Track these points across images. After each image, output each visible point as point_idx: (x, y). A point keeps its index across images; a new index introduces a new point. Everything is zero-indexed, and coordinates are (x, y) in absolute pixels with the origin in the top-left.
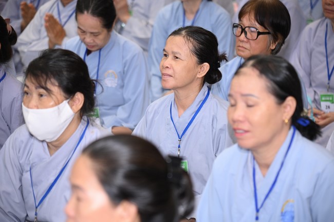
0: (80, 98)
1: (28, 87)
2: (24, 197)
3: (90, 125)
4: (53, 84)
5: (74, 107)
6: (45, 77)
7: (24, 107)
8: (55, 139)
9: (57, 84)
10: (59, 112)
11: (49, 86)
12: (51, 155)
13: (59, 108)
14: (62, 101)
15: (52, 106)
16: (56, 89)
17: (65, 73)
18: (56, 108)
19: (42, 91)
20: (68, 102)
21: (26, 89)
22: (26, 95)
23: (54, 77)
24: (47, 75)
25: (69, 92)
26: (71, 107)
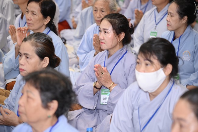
0: (170, 67)
1: (139, 59)
2: (134, 124)
3: (175, 84)
4: (154, 58)
5: (166, 73)
6: (150, 54)
7: (136, 71)
8: (154, 91)
9: (156, 58)
10: (157, 75)
11: (152, 59)
12: (151, 100)
13: (157, 73)
14: (159, 69)
15: (153, 71)
16: (156, 61)
17: (162, 52)
18: (155, 73)
19: (148, 62)
20: (163, 70)
21: (138, 60)
22: (138, 64)
23: (155, 54)
24: (151, 53)
25: (164, 63)
26: (165, 72)
